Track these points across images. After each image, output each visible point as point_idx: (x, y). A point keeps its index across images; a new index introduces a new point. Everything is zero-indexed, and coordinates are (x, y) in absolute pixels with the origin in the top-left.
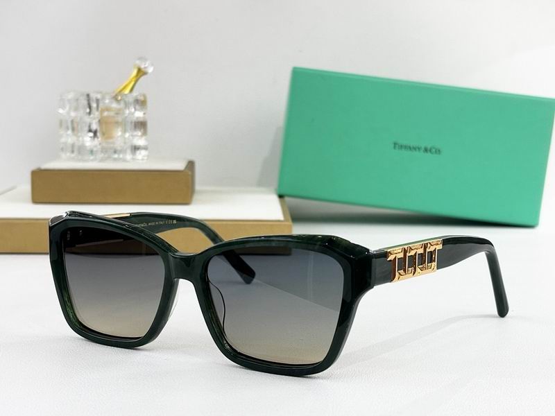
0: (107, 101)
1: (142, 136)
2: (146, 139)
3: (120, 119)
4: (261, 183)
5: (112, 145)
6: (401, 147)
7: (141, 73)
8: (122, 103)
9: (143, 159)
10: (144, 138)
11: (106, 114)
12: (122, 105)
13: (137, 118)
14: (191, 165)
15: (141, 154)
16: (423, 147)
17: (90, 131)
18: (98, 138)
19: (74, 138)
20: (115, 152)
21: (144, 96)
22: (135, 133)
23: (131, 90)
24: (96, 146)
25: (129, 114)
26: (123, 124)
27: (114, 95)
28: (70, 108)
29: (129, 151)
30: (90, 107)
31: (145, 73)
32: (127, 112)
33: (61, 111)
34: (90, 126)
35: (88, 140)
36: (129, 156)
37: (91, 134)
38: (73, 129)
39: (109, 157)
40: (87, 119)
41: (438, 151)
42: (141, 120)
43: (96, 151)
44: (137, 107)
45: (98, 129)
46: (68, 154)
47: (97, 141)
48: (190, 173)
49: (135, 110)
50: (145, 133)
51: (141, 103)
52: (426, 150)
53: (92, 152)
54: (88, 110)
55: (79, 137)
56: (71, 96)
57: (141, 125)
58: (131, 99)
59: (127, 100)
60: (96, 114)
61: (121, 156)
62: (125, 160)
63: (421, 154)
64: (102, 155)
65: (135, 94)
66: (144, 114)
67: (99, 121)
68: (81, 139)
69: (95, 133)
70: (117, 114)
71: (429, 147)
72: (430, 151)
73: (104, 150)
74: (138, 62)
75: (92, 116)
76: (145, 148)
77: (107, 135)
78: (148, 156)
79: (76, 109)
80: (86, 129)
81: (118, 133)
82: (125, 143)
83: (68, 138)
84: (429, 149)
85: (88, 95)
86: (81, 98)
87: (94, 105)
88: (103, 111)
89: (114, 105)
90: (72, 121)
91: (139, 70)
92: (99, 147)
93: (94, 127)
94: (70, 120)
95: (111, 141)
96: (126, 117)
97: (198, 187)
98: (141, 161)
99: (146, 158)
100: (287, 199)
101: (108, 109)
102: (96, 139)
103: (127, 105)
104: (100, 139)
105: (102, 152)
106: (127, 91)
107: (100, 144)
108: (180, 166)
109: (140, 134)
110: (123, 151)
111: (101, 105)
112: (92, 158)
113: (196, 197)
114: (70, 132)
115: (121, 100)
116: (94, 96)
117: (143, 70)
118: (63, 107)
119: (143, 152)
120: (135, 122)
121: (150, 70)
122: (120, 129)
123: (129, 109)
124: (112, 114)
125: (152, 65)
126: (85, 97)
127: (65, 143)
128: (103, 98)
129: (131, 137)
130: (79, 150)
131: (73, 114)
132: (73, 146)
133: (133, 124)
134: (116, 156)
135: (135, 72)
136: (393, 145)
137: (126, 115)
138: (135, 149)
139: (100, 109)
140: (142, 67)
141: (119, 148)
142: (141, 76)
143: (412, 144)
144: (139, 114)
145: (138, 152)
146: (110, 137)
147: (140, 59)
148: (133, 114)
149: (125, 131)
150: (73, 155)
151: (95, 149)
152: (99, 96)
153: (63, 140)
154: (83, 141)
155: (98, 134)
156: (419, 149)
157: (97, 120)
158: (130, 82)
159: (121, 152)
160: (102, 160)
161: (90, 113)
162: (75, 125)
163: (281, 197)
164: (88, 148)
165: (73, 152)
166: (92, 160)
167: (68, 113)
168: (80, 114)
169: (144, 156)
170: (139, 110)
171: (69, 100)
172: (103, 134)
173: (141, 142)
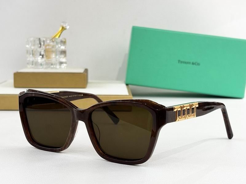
0: (48, 42)
1: (64, 57)
2: (66, 59)
3: (54, 49)
4: (118, 79)
5: (50, 62)
6: (182, 62)
7: (63, 29)
8: (55, 42)
9: (64, 68)
10: (65, 58)
11: (47, 47)
12: (55, 43)
13: (62, 49)
14: (86, 70)
15: (64, 66)
16: (192, 62)
17: (40, 55)
18: (44, 58)
19: (33, 58)
20: (52, 64)
21: (65, 39)
22: (61, 56)
23: (59, 37)
24: (43, 62)
25: (58, 47)
26: (55, 52)
27: (51, 38)
28: (31, 45)
29: (58, 64)
30: (40, 44)
31: (65, 29)
32: (57, 46)
33: (27, 46)
34: (40, 53)
35: (39, 59)
36: (58, 67)
37: (41, 57)
38: (33, 54)
39: (49, 67)
40: (39, 50)
41: (199, 64)
42: (64, 50)
43: (43, 64)
44: (62, 44)
45: (44, 54)
46: (31, 66)
47: (43, 60)
48: (86, 74)
49: (61, 46)
50: (65, 56)
51: (63, 42)
52: (193, 64)
53: (41, 65)
54: (39, 46)
55: (35, 58)
56: (32, 39)
57: (64, 52)
58: (59, 41)
59: (57, 41)
60: (43, 47)
61: (55, 66)
62: (56, 68)
63: (191, 65)
64: (46, 66)
65: (61, 38)
66: (65, 47)
67: (45, 50)
68: (36, 59)
69: (43, 56)
70: (53, 47)
71: (194, 62)
72: (195, 64)
73: (47, 64)
74: (62, 24)
75: (41, 48)
76: (66, 63)
77: (48, 57)
78: (67, 66)
79: (34, 45)
80: (39, 54)
81: (53, 56)
82: (56, 61)
83: (31, 58)
84: (194, 63)
85: (40, 39)
86: (37, 40)
87: (42, 43)
88: (46, 46)
89: (52, 43)
90: (32, 51)
91: (63, 28)
92: (44, 62)
93: (42, 53)
94: (31, 50)
95: (50, 59)
96: (57, 49)
97: (89, 81)
98: (63, 69)
99: (66, 67)
100: (130, 86)
101: (48, 45)
102: (43, 59)
103: (57, 43)
104: (45, 59)
105: (46, 64)
106: (57, 37)
107: (45, 61)
108: (81, 71)
109: (63, 56)
110: (55, 64)
111: (45, 43)
112: (41, 67)
113: (88, 85)
114: (31, 56)
115: (54, 41)
116: (42, 39)
117: (65, 27)
118: (28, 45)
119: (65, 65)
120: (61, 51)
121: (68, 27)
122: (54, 54)
123: (58, 45)
124: (50, 47)
125: (69, 25)
126: (38, 40)
127: (29, 61)
128: (46, 40)
129: (59, 58)
130: (35, 64)
131: (33, 47)
132: (33, 62)
133: (60, 52)
134: (52, 66)
135: (61, 28)
136: (178, 62)
137: (57, 48)
138: (61, 63)
139: (45, 45)
140: (64, 26)
141: (53, 63)
142: (63, 30)
143: (186, 61)
144: (63, 48)
145: (62, 65)
146: (50, 58)
147: (63, 22)
148: (60, 47)
149: (56, 55)
150: (33, 66)
151: (43, 63)
152: (44, 39)
153: (28, 59)
154: (37, 60)
155: (44, 56)
156: (190, 63)
157: (44, 50)
158: (59, 33)
159: (54, 64)
160: (46, 68)
161: (40, 47)
162: (34, 52)
163: (127, 85)
164: (40, 63)
165: (33, 64)
166: (42, 68)
167: (31, 47)
168: (36, 47)
169: (65, 67)
170: (63, 46)
171: (31, 41)
172: (47, 56)
173: (63, 60)
